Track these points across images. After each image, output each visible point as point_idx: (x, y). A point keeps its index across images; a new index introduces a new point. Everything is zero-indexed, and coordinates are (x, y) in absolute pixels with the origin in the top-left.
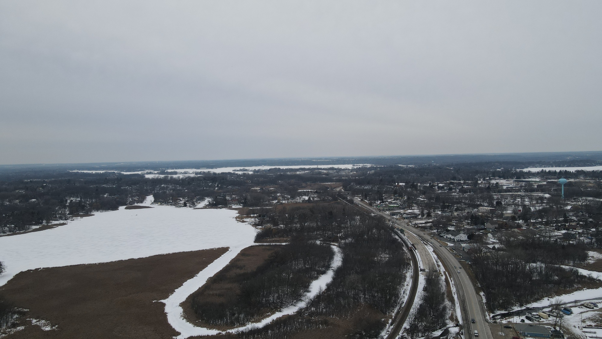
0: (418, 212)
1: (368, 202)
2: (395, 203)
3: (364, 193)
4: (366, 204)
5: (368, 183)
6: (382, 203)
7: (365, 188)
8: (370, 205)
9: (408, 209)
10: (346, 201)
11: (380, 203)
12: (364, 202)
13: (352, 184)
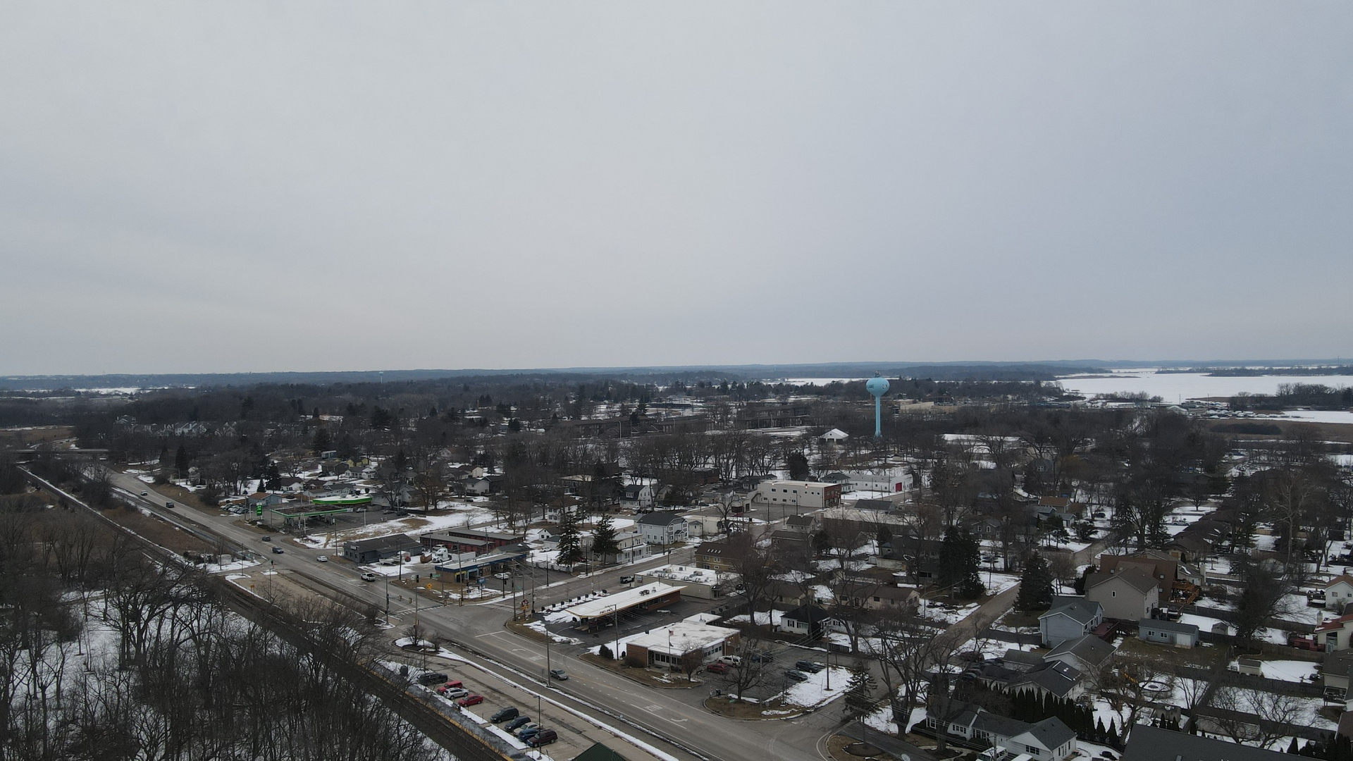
0: (491, 524)
1: (192, 489)
2: (338, 487)
3: (172, 453)
4: (185, 497)
5: (194, 417)
6: (270, 492)
7: (179, 431)
8: (209, 501)
9: (425, 513)
10: (73, 491)
11: (261, 489)
12: (173, 492)
13: (123, 421)
